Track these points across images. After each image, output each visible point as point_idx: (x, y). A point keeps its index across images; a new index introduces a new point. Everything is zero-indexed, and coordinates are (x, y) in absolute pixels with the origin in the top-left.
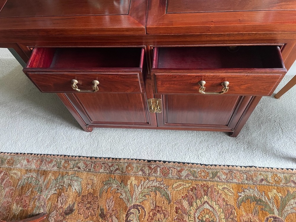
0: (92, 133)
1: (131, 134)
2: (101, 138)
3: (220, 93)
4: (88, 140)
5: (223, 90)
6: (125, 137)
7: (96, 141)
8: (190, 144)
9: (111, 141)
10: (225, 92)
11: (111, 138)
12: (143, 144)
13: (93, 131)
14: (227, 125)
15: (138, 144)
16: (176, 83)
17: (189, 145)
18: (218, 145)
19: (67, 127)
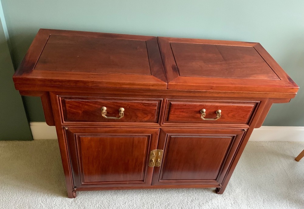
0: (76, 199)
1: (121, 197)
2: (88, 203)
3: (215, 119)
4: (73, 207)
5: (217, 116)
6: (115, 200)
7: (82, 207)
8: (183, 203)
9: (100, 206)
10: (218, 118)
11: (99, 203)
12: (135, 207)
13: (77, 197)
14: (216, 180)
15: (130, 207)
16: (185, 110)
17: (181, 205)
18: (208, 203)
19: (46, 194)
